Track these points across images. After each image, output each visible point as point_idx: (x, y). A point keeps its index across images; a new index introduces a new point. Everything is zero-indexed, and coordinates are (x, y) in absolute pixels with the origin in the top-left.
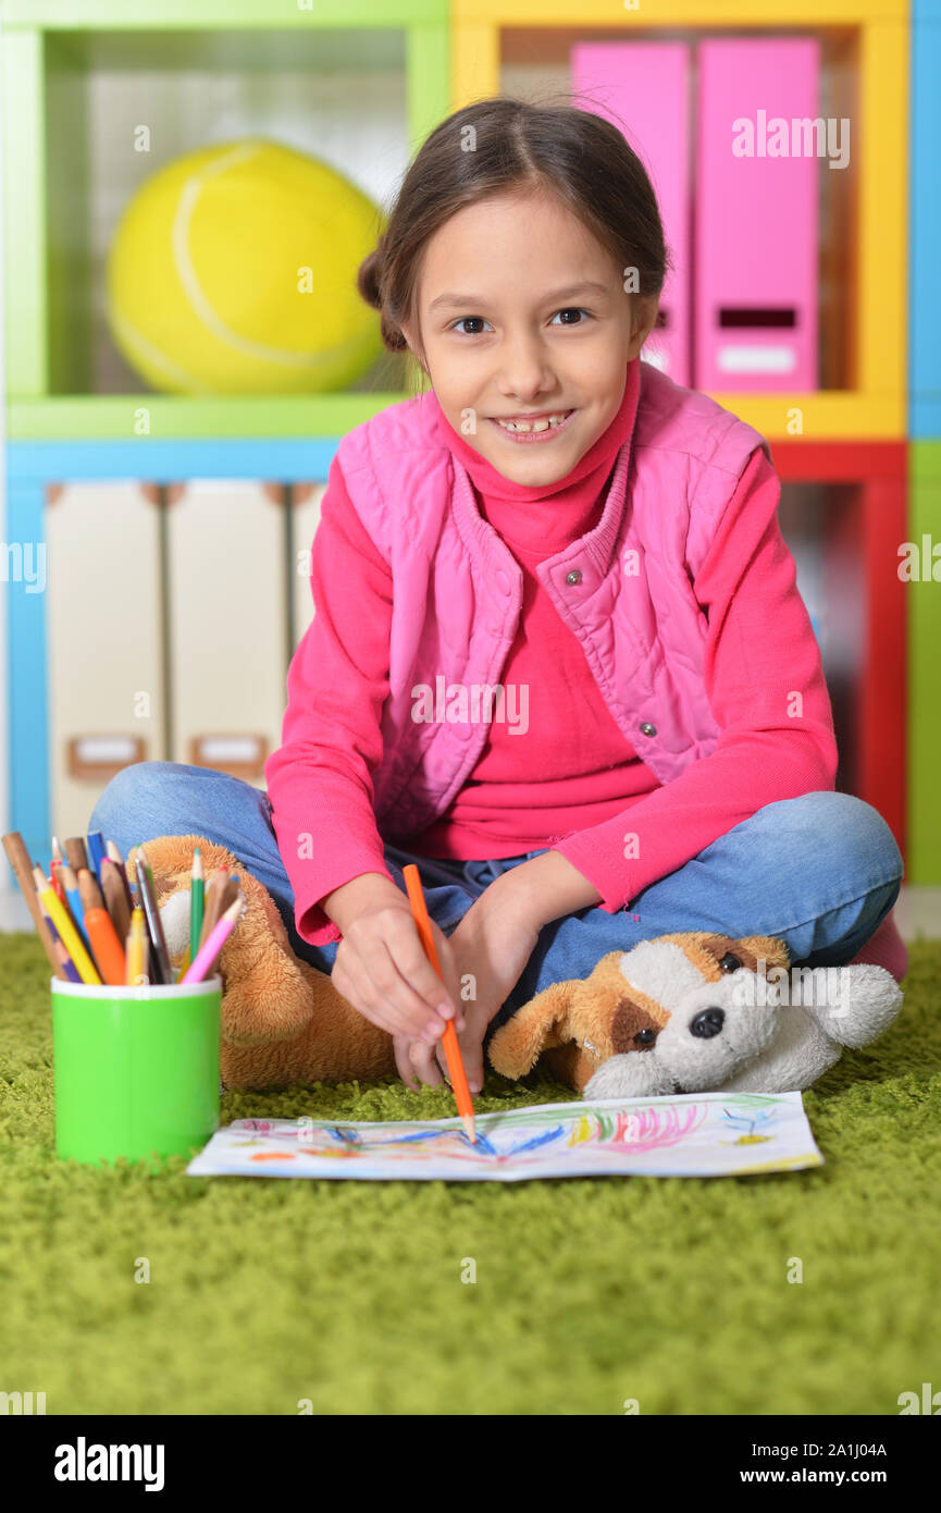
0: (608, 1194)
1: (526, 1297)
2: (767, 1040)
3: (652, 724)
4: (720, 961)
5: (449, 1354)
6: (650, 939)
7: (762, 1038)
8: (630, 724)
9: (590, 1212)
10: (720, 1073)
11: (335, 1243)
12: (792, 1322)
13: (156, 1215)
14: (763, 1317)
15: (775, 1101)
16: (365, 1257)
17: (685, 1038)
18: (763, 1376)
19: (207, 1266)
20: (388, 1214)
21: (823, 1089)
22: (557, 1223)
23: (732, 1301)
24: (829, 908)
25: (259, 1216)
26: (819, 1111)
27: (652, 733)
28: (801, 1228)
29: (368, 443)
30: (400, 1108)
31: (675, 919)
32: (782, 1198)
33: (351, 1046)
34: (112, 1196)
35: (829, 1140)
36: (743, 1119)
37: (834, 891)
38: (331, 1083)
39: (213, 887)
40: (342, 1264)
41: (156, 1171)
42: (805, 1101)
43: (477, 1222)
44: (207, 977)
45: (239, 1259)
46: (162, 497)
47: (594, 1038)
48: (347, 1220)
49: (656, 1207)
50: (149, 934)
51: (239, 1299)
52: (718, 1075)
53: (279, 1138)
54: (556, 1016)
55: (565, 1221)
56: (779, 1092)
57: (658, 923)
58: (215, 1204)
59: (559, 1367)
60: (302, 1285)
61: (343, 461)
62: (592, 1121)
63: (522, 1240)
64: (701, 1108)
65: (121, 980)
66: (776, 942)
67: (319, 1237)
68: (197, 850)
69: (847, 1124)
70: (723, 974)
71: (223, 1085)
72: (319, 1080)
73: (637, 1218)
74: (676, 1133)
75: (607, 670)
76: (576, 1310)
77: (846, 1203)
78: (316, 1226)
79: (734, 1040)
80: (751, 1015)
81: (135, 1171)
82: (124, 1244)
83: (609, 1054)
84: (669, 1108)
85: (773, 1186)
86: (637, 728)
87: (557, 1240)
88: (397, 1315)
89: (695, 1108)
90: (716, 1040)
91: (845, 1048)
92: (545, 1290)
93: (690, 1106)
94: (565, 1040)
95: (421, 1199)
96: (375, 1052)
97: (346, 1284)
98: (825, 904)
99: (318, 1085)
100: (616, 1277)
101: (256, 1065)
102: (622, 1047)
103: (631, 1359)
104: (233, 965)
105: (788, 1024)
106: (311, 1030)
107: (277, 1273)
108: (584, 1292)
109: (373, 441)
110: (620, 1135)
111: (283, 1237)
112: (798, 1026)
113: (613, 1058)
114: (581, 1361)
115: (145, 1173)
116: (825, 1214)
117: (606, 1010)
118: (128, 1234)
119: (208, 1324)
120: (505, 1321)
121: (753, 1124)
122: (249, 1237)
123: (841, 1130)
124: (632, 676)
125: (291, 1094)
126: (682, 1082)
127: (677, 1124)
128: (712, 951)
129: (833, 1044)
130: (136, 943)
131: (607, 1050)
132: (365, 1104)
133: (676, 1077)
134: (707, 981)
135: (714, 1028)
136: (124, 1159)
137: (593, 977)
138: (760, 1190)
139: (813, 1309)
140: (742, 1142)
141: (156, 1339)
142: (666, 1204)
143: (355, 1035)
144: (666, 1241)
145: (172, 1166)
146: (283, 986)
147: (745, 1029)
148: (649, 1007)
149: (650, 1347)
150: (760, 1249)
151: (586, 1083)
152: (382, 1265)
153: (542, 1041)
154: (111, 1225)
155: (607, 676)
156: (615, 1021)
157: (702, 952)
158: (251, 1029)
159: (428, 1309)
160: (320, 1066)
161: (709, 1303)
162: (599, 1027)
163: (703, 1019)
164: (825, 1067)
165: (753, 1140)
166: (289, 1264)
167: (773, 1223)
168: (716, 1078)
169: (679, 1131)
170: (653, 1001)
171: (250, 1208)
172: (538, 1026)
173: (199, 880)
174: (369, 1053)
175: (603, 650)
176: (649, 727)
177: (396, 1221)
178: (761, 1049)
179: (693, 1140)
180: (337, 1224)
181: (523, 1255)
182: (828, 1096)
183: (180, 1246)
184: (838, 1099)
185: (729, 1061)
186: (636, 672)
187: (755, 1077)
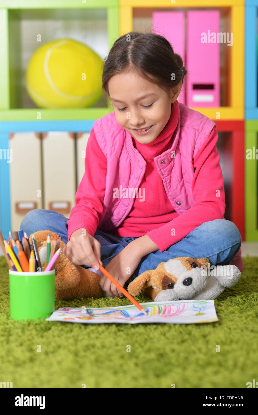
0: (160, 329)
1: (137, 357)
2: (204, 286)
3: (180, 202)
4: (191, 265)
5: (115, 373)
6: (172, 259)
7: (203, 286)
8: (174, 202)
9: (155, 333)
10: (191, 295)
11: (85, 342)
12: (209, 364)
13: (37, 335)
14: (201, 362)
15: (206, 302)
16: (94, 346)
17: (182, 286)
18: (200, 379)
19: (51, 349)
20: (100, 334)
21: (220, 299)
22: (146, 337)
23: (193, 358)
24: (221, 251)
25: (65, 335)
26: (218, 305)
27: (180, 205)
28: (212, 338)
29: (102, 124)
30: (105, 304)
31: (179, 253)
32: (207, 330)
33: (91, 288)
34: (25, 329)
35: (220, 313)
36: (198, 308)
37: (222, 246)
38: (86, 297)
39: (53, 245)
40: (87, 348)
41: (38, 322)
42: (215, 302)
43: (124, 336)
44: (51, 269)
45: (59, 347)
46: (41, 136)
47: (157, 286)
48: (89, 336)
49: (173, 332)
50: (35, 258)
51: (59, 358)
52: (191, 296)
53: (71, 314)
54: (147, 280)
55: (148, 336)
56: (208, 300)
57: (174, 254)
58: (53, 332)
59: (145, 376)
60: (76, 354)
61: (95, 129)
62: (157, 308)
63: (136, 341)
64: (186, 304)
65: (28, 270)
66: (206, 260)
67: (81, 341)
68: (48, 235)
69: (226, 308)
70: (192, 268)
71: (56, 298)
72: (82, 297)
73: (168, 335)
74: (179, 312)
75: (169, 187)
76: (150, 361)
77: (225, 331)
78: (80, 338)
79: (195, 287)
80: (200, 279)
81: (32, 323)
82: (28, 343)
83: (161, 290)
84: (178, 304)
85: (205, 326)
86: (176, 203)
87: (146, 341)
88: (102, 362)
89: (185, 304)
90: (190, 286)
91: (226, 288)
92: (142, 355)
93: (183, 304)
94: (149, 286)
95: (109, 330)
96: (98, 289)
97: (88, 353)
98: (220, 250)
99: (82, 298)
100: (161, 351)
101: (65, 293)
102: (164, 288)
103: (165, 374)
104: (58, 267)
105: (210, 281)
106: (80, 284)
107: (69, 351)
108: (152, 355)
109: (103, 124)
110: (164, 312)
111: (71, 341)
112: (213, 282)
113: (162, 291)
114: (151, 375)
115: (35, 323)
116: (219, 333)
117: (160, 278)
118: (29, 340)
119: (51, 365)
120: (131, 364)
121: (200, 309)
122: (62, 341)
123: (224, 310)
124: (175, 190)
125: (75, 301)
126: (181, 297)
127: (180, 309)
128: (189, 262)
129: (222, 287)
130: (32, 260)
131: (160, 289)
132: (95, 304)
133: (179, 296)
134: (188, 270)
135: (190, 283)
136: (29, 319)
137: (157, 269)
138: (201, 327)
139: (215, 360)
140: (197, 315)
141: (36, 369)
142: (176, 331)
143: (92, 285)
144: (175, 341)
145: (42, 321)
146: (72, 273)
147: (198, 283)
148: (172, 277)
149: (170, 371)
150: (201, 344)
151: (155, 298)
152: (98, 348)
153: (142, 286)
154: (25, 338)
155: (168, 189)
156: (163, 281)
157: (186, 262)
158: (63, 285)
159: (110, 360)
160: (83, 293)
161: (186, 359)
162: (158, 283)
163: (187, 280)
164: (220, 293)
165: (200, 314)
166: (73, 348)
167: (205, 336)
168: (190, 297)
169: (180, 311)
170: (173, 276)
171: (63, 333)
172: (142, 282)
173: (49, 243)
174: (96, 290)
175: (168, 182)
176: (179, 203)
177: (102, 336)
178: (202, 288)
179: (183, 314)
180: (86, 337)
181: (137, 345)
182: (221, 301)
183: (43, 343)
184: (224, 301)
185: (194, 292)
186: (177, 188)
187: (201, 296)
